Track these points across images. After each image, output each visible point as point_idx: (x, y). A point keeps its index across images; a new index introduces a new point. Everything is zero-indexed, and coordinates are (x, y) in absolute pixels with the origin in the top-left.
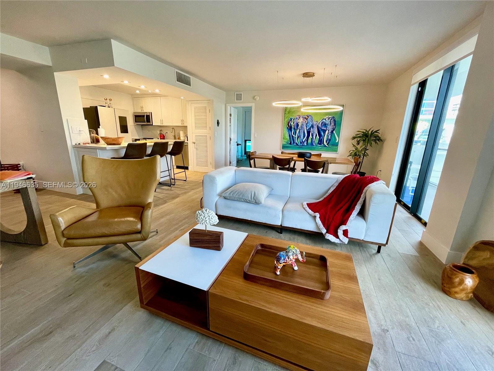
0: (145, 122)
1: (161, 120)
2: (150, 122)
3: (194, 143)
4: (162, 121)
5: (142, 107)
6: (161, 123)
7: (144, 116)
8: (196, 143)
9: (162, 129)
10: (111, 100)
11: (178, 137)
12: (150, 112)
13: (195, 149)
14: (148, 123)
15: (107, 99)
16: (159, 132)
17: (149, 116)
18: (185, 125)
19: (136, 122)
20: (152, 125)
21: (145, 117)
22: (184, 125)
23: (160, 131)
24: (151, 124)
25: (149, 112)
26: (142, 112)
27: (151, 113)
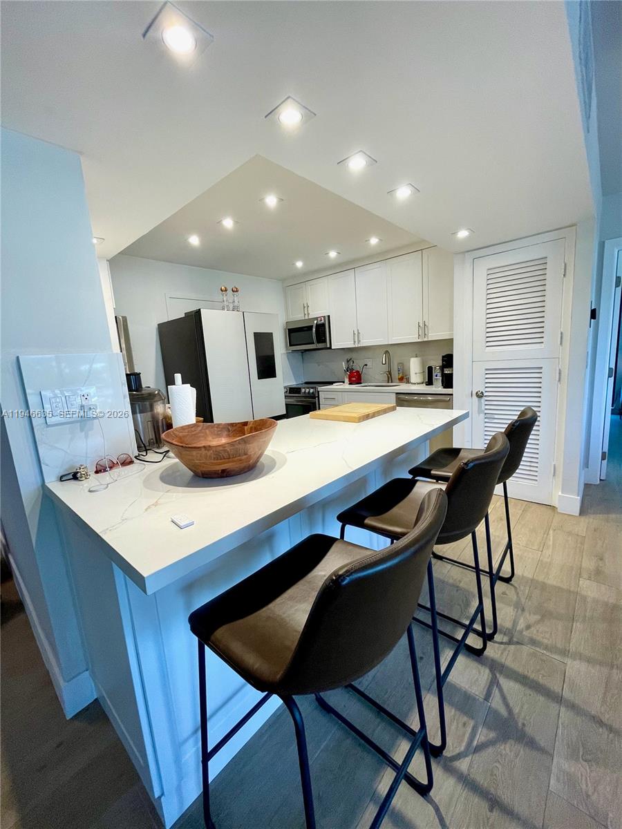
0: (313, 343)
1: (356, 333)
2: (325, 341)
3: (480, 396)
4: (357, 335)
5: (306, 307)
6: (355, 342)
7: (311, 327)
8: (485, 394)
9: (354, 355)
10: (237, 291)
11: (401, 375)
12: (326, 315)
13: (482, 416)
14: (321, 345)
15: (226, 290)
16: (344, 366)
17: (323, 325)
18: (430, 339)
19: (290, 345)
20: (330, 348)
21: (314, 329)
22: (426, 339)
23: (348, 361)
24: (328, 346)
25: (324, 317)
26: (306, 318)
27: (329, 316)
